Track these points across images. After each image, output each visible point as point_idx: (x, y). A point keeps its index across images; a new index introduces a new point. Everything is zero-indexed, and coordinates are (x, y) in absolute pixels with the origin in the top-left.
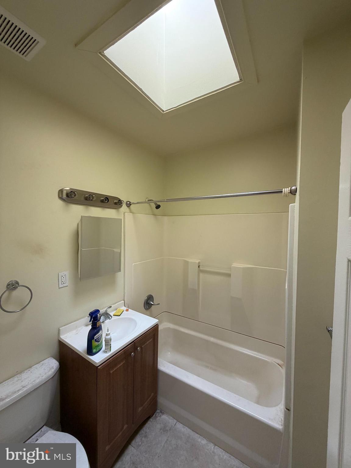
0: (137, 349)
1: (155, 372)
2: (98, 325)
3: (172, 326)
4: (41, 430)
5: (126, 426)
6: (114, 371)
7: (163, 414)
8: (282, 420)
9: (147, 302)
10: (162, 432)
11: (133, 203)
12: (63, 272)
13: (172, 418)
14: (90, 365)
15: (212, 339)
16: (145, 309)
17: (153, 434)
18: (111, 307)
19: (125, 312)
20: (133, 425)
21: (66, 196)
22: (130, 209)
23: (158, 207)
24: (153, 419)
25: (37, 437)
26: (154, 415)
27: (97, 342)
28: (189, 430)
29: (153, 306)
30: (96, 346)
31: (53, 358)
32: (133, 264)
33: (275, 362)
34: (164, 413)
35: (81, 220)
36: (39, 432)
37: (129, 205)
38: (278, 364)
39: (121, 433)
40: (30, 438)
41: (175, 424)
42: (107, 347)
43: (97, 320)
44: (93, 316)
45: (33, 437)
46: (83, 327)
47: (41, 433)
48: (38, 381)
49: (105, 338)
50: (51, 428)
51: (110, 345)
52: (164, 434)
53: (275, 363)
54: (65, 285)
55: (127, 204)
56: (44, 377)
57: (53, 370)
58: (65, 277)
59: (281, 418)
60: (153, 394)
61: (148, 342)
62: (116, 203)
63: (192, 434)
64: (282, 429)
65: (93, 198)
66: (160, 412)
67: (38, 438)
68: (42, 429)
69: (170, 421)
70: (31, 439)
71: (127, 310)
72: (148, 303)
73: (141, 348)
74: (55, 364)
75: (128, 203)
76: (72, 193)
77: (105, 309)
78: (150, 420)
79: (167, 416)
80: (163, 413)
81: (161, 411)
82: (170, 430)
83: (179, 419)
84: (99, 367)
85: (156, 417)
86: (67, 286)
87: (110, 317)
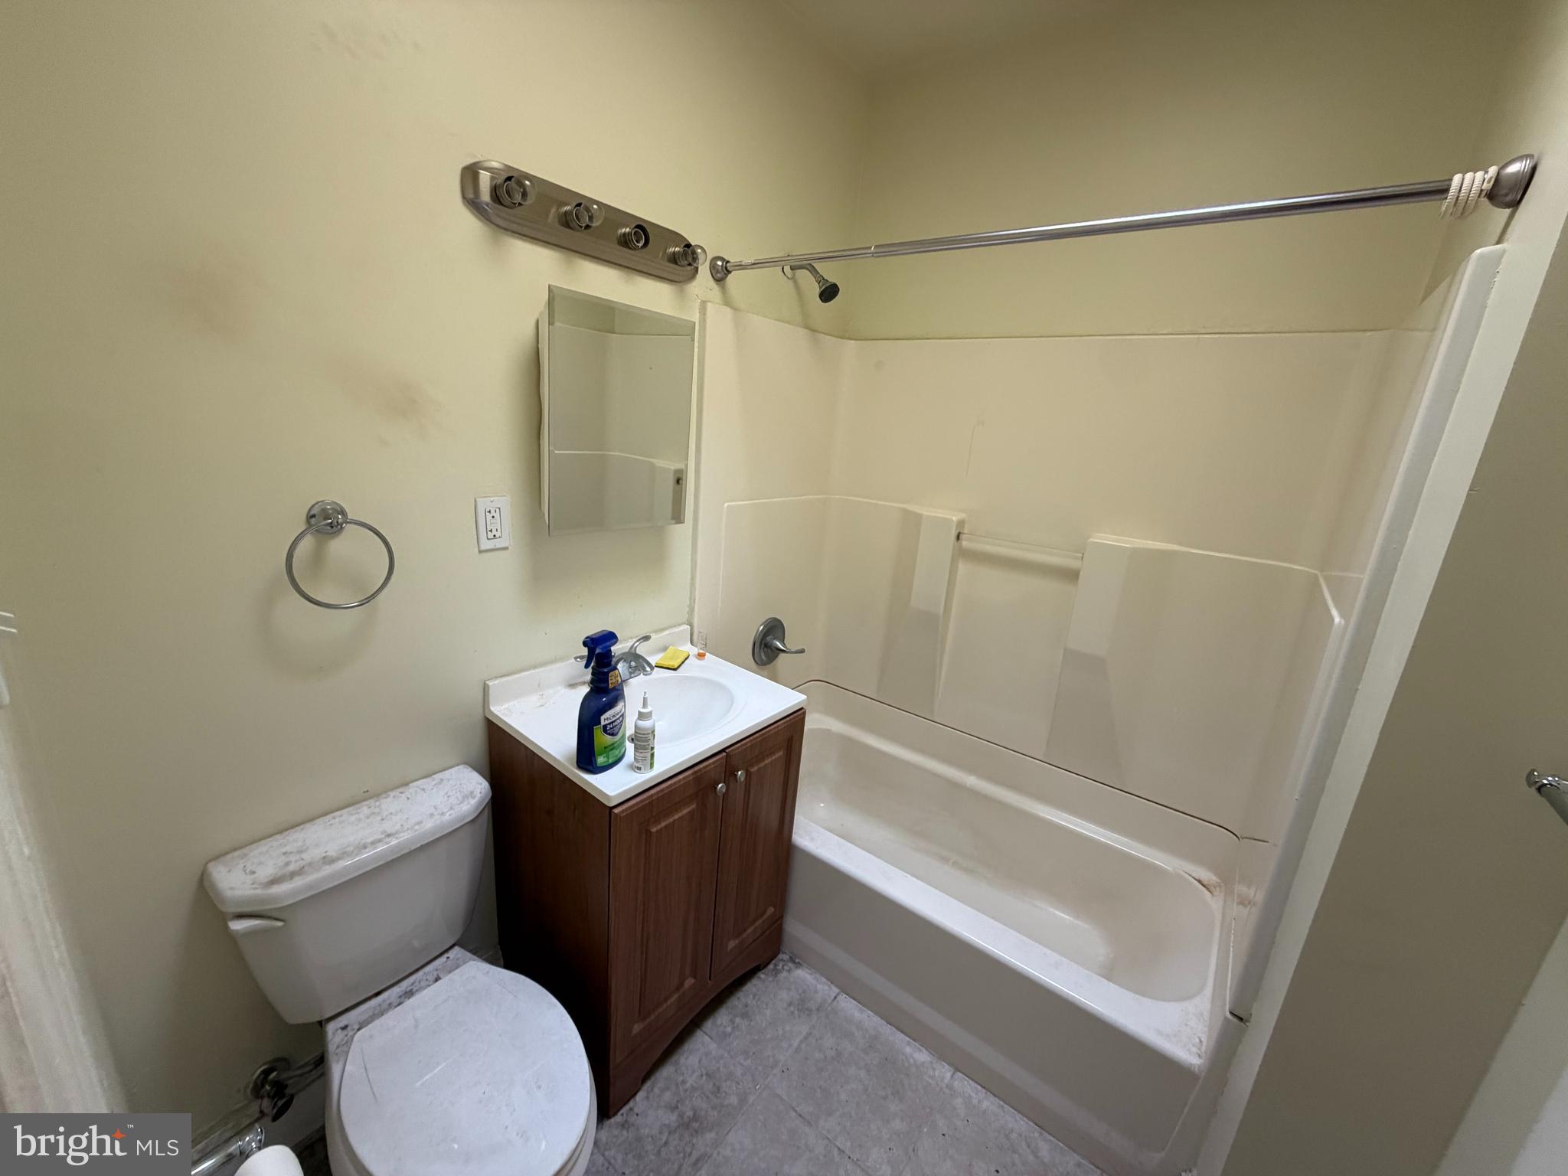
0: (736, 775)
1: (784, 851)
2: (612, 681)
3: (837, 726)
4: (446, 955)
5: (689, 982)
6: (661, 829)
7: (797, 968)
8: (1201, 1041)
9: (763, 642)
10: (793, 1013)
11: (741, 267)
12: (492, 499)
13: (824, 980)
14: (587, 800)
15: (971, 781)
16: (755, 661)
17: (768, 1012)
18: (647, 638)
19: (692, 660)
20: (709, 982)
21: (491, 196)
22: (723, 289)
23: (829, 293)
24: (766, 975)
25: (438, 972)
26: (771, 966)
27: (609, 734)
28: (876, 1019)
29: (782, 656)
30: (605, 748)
31: (470, 769)
32: (726, 505)
33: (1190, 875)
34: (801, 965)
35: (551, 302)
36: (443, 959)
37: (721, 272)
38: (1199, 881)
39: (675, 997)
40: (417, 970)
41: (835, 998)
42: (641, 755)
43: (609, 664)
44: (598, 651)
45: (427, 969)
46: (560, 688)
47: (446, 962)
48: (429, 825)
49: (636, 726)
50: (474, 954)
51: (652, 748)
52: (799, 1017)
53: (1190, 878)
54: (499, 544)
55: (713, 267)
56: (447, 817)
57: (473, 802)
58: (497, 515)
59: (1200, 1035)
60: (771, 910)
61: (770, 760)
62: (674, 259)
63: (887, 1030)
64: (1199, 1066)
65: (591, 218)
66: (788, 961)
67: (441, 976)
68: (452, 954)
69: (819, 987)
70: (421, 973)
71: (701, 656)
72: (766, 646)
73: (748, 774)
74: (480, 786)
75: (720, 263)
76: (512, 183)
77: (629, 644)
78: (757, 975)
79: (808, 973)
80: (798, 965)
81: (790, 957)
82: (818, 1010)
83: (849, 986)
84: (616, 811)
85: (776, 972)
86: (506, 548)
87: (648, 669)
